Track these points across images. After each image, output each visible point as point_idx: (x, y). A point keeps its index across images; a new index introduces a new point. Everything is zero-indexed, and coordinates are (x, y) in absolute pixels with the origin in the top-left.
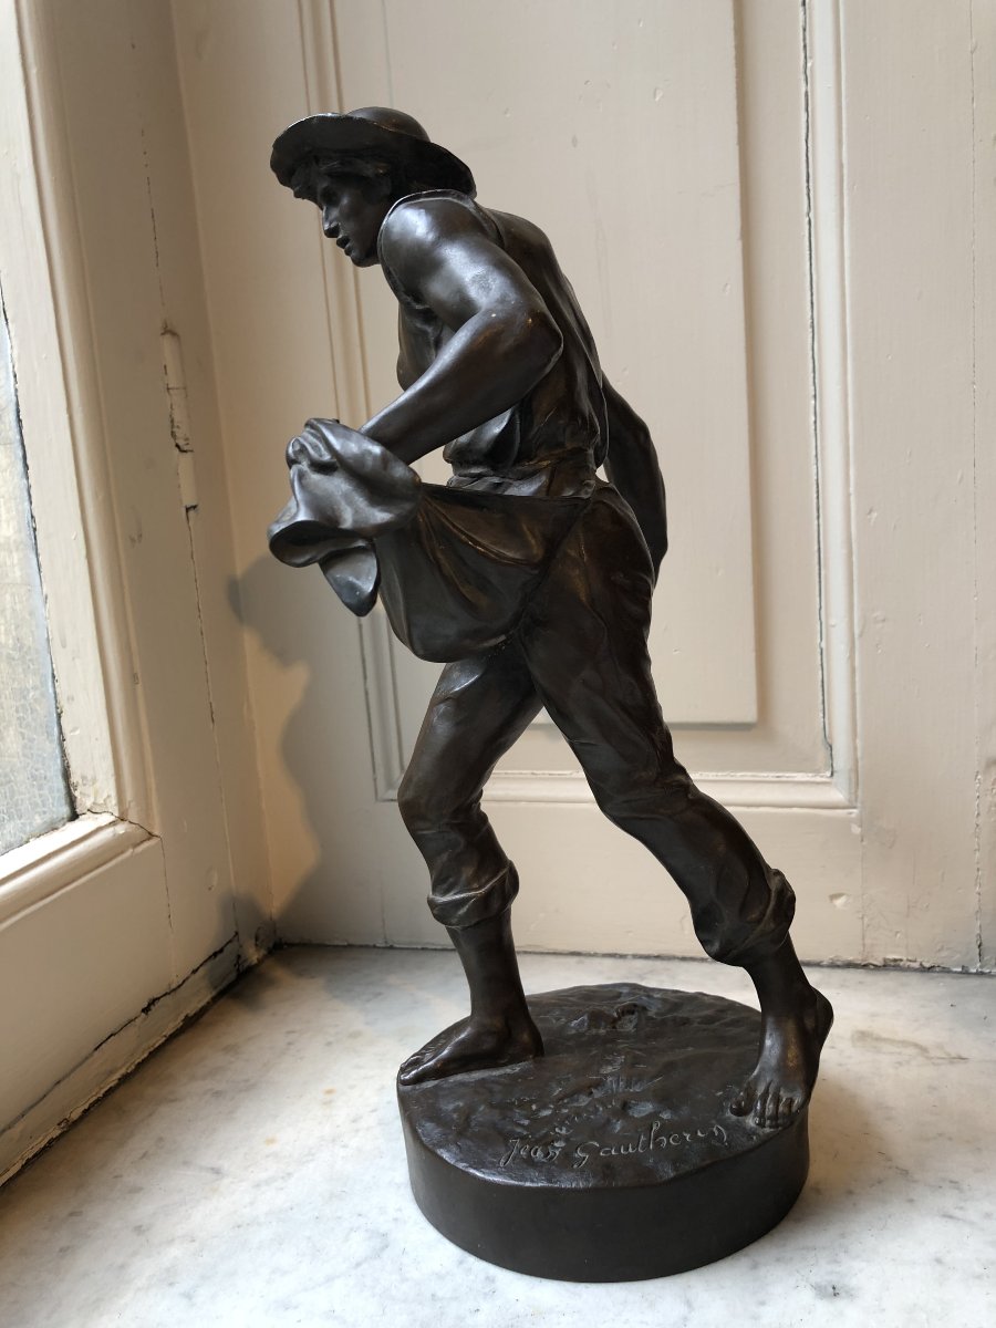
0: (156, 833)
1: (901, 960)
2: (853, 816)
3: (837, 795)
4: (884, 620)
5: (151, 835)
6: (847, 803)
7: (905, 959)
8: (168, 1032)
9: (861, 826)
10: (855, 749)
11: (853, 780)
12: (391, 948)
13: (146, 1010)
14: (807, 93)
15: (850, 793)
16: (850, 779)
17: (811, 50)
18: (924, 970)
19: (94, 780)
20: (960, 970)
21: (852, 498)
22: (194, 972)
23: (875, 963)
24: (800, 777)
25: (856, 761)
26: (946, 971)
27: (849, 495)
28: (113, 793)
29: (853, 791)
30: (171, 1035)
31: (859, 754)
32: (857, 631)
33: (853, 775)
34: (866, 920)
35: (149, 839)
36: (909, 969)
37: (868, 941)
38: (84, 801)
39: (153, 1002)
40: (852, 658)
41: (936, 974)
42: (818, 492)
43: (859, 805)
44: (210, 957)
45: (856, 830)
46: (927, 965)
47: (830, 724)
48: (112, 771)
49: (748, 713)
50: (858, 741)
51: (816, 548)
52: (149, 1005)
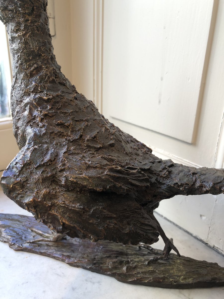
23: (210, 245)
34: (211, 229)
37: (209, 236)
49: (190, 140)
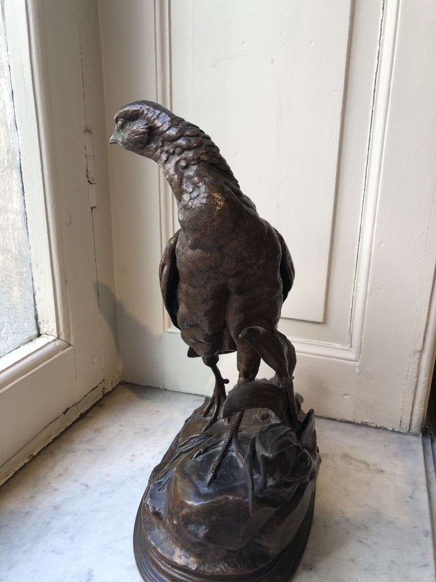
0: (72, 344)
1: (368, 423)
2: (357, 365)
3: (352, 356)
4: (380, 289)
5: (70, 345)
6: (355, 360)
7: (370, 422)
8: (73, 420)
9: (359, 370)
10: (361, 339)
11: (359, 351)
12: (166, 390)
13: (65, 413)
14: (379, 51)
15: (357, 356)
16: (358, 350)
17: (384, 32)
18: (377, 428)
19: (48, 322)
20: (391, 429)
21: (374, 236)
22: (85, 396)
23: (358, 422)
24: (338, 346)
25: (361, 343)
26: (386, 429)
27: (373, 234)
28: (55, 328)
29: (358, 355)
30: (74, 421)
31: (362, 341)
32: (368, 292)
33: (359, 349)
34: (356, 405)
35: (69, 346)
36: (371, 427)
37: (356, 414)
38: (43, 330)
39: (68, 409)
40: (365, 302)
41: (381, 430)
42: (360, 230)
43: (360, 361)
44: (92, 390)
45: (357, 370)
46: (378, 426)
47: (352, 326)
48: (55, 320)
49: (320, 320)
50: (363, 335)
51: (356, 254)
52: (66, 411)
